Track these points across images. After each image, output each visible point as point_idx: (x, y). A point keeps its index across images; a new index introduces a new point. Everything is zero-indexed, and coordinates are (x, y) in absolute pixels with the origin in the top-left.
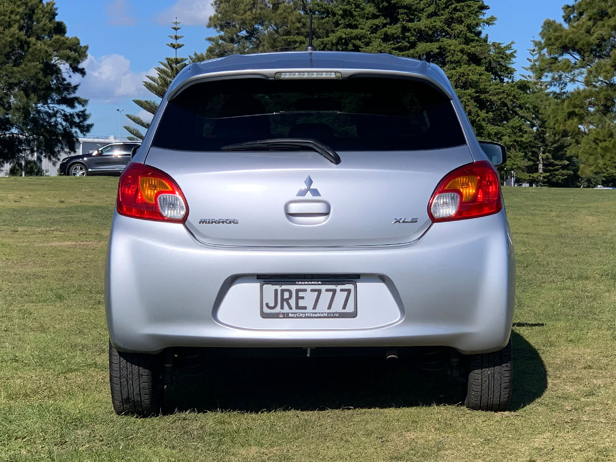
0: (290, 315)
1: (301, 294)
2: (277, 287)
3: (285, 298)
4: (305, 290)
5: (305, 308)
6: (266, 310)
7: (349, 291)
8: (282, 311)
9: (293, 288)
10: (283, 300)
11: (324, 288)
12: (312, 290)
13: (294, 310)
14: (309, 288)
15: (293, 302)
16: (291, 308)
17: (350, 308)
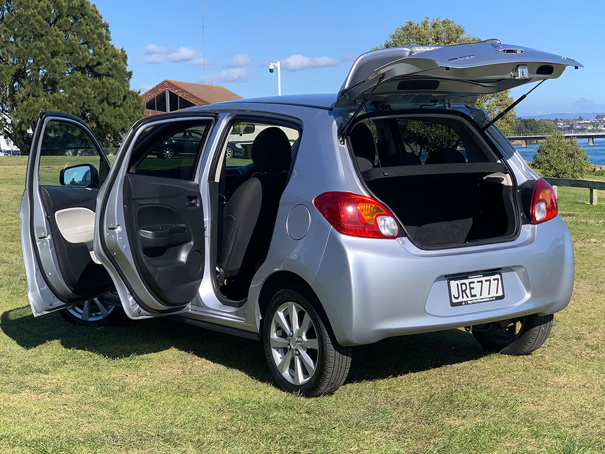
0: (469, 302)
1: (472, 285)
2: (457, 282)
3: (463, 289)
4: (474, 282)
5: (475, 296)
6: (454, 301)
7: (498, 279)
8: (463, 300)
9: (467, 281)
10: (463, 291)
11: (484, 279)
12: (478, 282)
13: (470, 298)
14: (476, 280)
15: (468, 291)
16: (468, 297)
17: (500, 293)
